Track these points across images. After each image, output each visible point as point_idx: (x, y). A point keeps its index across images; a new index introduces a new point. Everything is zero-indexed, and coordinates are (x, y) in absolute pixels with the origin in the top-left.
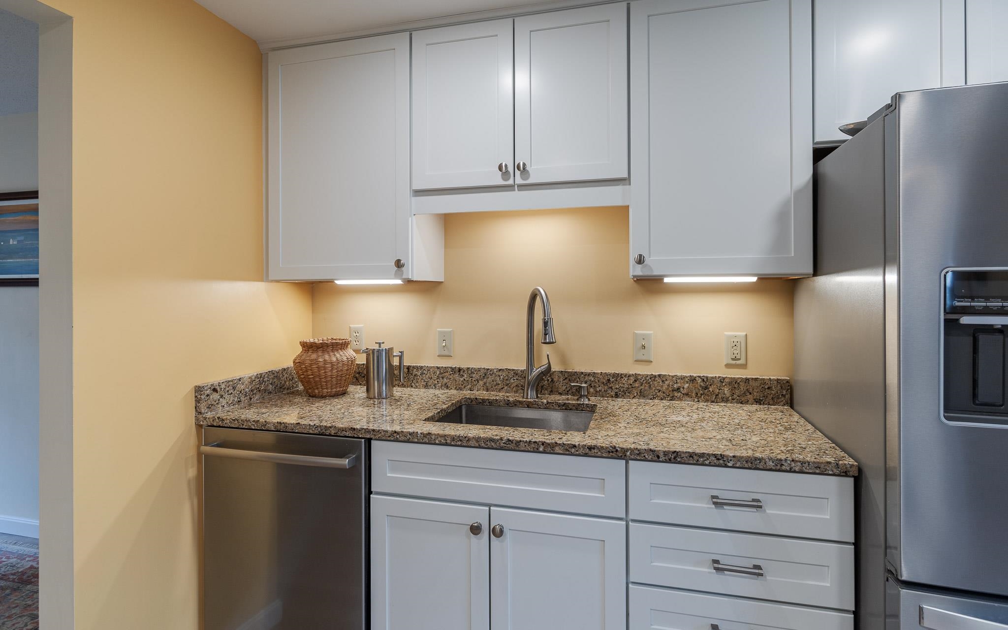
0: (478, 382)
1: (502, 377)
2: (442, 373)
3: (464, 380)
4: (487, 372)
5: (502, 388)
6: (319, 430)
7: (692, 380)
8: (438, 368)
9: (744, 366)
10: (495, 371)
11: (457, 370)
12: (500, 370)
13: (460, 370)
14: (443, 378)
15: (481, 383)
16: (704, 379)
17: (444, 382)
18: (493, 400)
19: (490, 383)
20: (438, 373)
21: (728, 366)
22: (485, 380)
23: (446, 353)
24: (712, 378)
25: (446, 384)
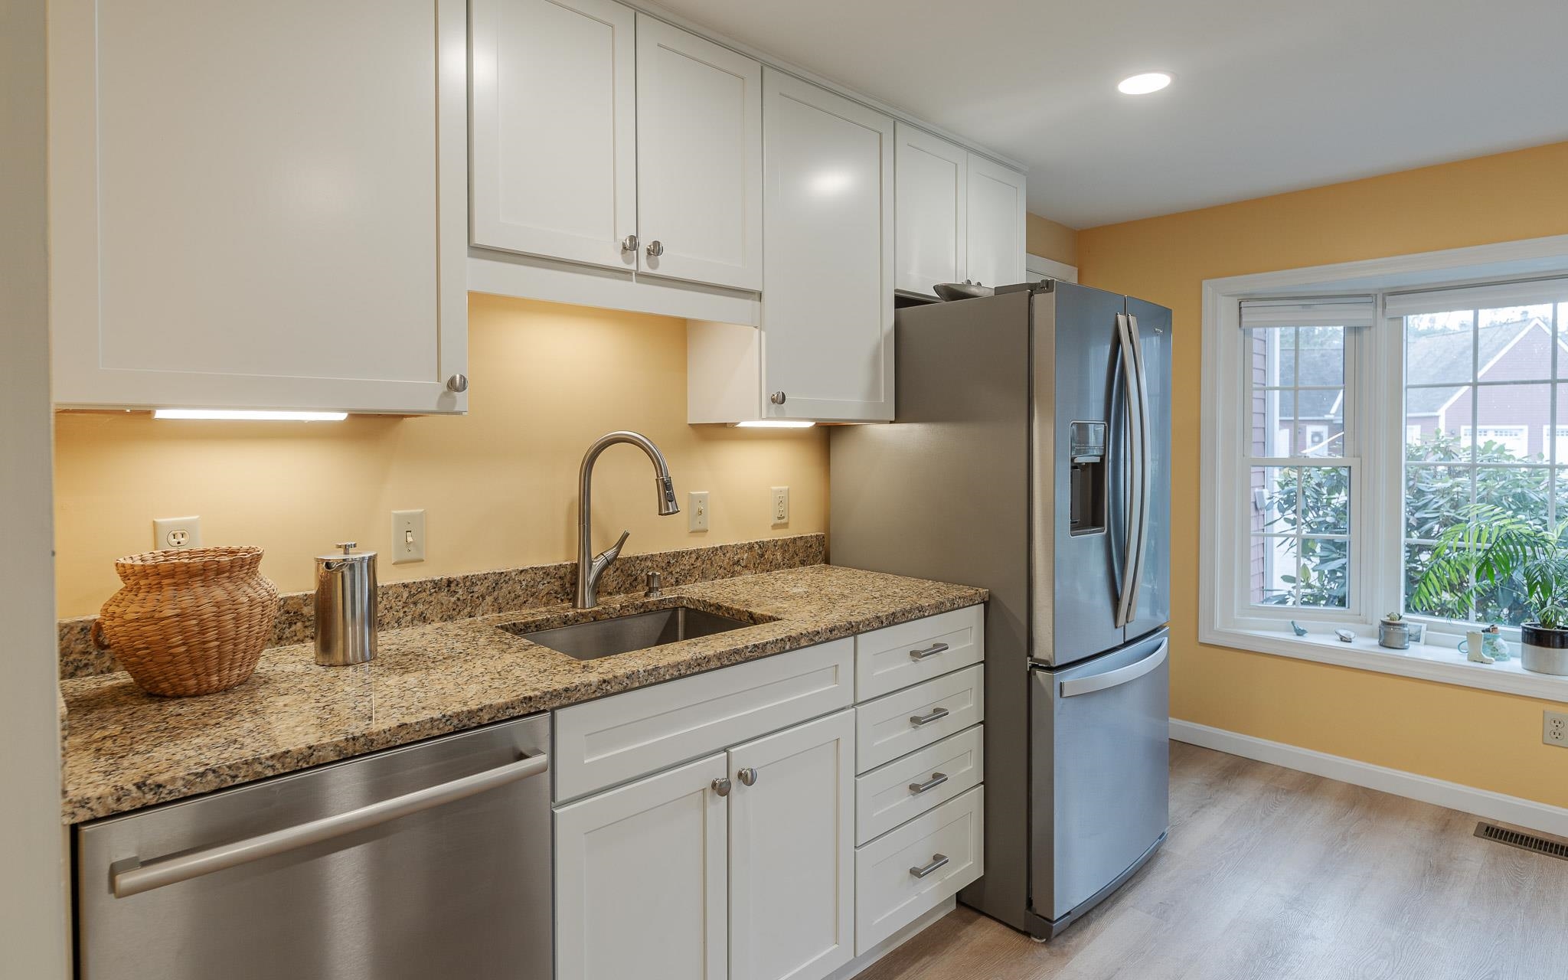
0: (484, 599)
1: (524, 583)
2: (414, 595)
3: (458, 599)
4: (500, 579)
5: (525, 602)
6: (456, 722)
7: (751, 547)
8: (405, 586)
9: (786, 525)
10: (513, 574)
11: (445, 582)
12: (522, 571)
13: (449, 582)
14: (415, 604)
15: (489, 599)
16: (762, 545)
17: (418, 611)
18: (543, 620)
19: (504, 597)
20: (406, 595)
21: (775, 527)
22: (496, 593)
23: (413, 555)
24: (768, 542)
25: (422, 613)
